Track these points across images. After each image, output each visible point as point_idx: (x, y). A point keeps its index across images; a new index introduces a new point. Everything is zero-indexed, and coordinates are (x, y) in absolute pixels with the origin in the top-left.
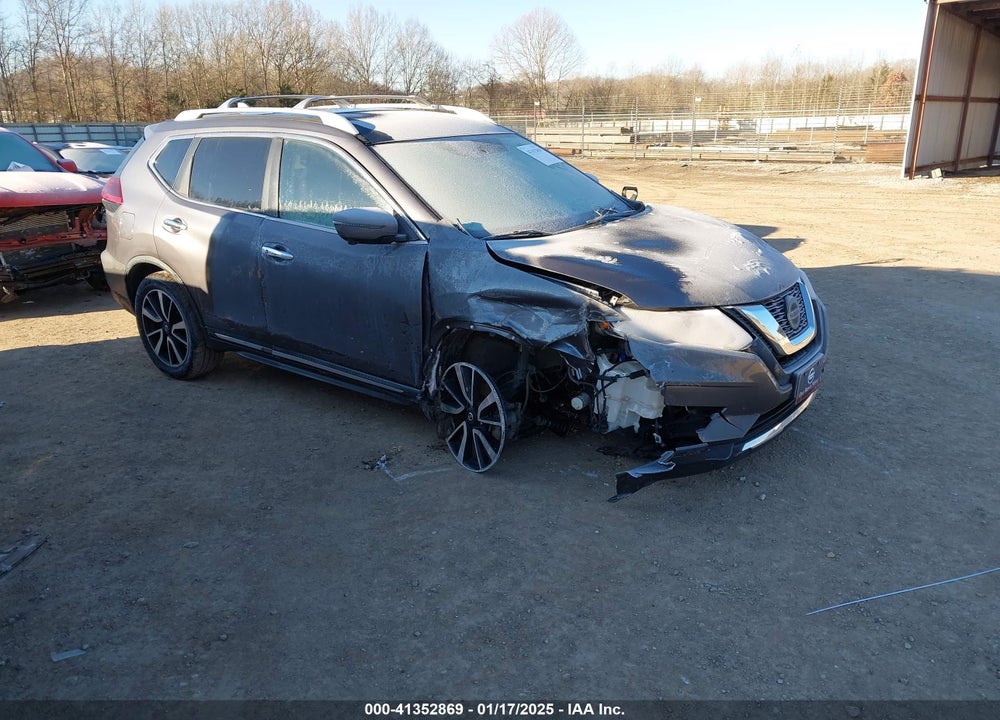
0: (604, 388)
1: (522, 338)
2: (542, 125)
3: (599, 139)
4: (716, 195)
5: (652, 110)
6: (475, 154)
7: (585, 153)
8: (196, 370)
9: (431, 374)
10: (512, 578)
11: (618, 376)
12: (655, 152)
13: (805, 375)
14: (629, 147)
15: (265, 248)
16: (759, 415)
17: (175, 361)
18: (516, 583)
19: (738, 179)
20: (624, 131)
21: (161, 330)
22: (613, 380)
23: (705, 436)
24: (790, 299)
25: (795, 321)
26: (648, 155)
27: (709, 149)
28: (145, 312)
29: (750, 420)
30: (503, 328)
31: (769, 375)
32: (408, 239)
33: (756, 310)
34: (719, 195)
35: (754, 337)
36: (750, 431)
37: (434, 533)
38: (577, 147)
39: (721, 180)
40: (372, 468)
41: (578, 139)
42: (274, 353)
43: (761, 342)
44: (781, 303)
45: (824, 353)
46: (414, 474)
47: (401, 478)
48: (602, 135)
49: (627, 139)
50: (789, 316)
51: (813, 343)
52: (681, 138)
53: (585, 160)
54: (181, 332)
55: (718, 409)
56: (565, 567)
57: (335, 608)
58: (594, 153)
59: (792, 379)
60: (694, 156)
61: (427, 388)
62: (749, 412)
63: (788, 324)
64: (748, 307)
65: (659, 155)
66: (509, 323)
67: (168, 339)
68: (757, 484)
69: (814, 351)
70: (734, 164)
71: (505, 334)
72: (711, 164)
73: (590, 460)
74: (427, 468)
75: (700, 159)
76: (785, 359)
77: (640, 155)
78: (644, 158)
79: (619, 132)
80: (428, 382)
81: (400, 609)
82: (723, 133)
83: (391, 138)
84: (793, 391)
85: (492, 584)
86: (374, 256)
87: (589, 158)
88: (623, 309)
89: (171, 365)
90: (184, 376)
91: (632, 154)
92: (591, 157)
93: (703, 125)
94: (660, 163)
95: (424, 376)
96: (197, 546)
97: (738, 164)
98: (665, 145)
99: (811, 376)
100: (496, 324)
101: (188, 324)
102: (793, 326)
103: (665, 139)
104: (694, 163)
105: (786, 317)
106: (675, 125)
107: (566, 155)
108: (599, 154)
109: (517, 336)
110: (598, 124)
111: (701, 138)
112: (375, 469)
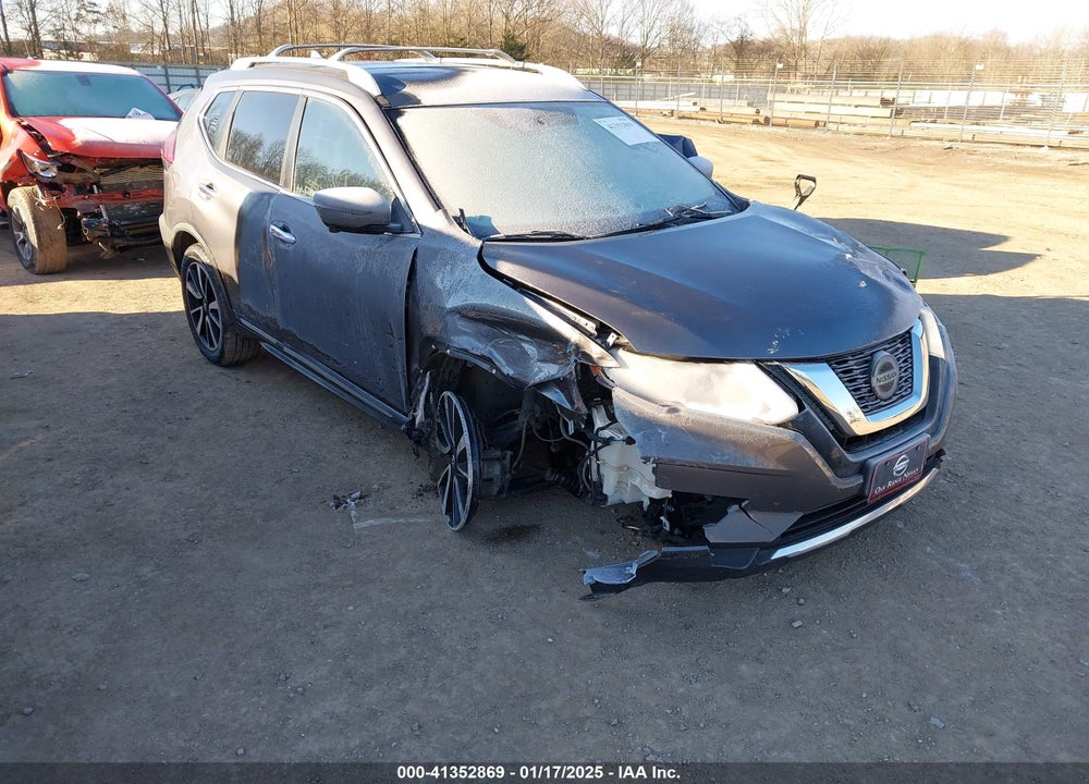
0: (597, 449)
1: (503, 373)
2: (792, 90)
3: (852, 110)
4: (969, 187)
5: (933, 78)
6: (526, 126)
7: (830, 126)
8: (228, 357)
9: (419, 400)
10: (403, 691)
11: (612, 438)
12: (917, 129)
13: (890, 464)
14: (889, 121)
15: (273, 227)
16: (801, 514)
17: (212, 345)
18: (404, 698)
19: (1010, 169)
20: (885, 102)
21: (201, 308)
22: (608, 442)
23: (713, 533)
24: (883, 356)
25: (885, 388)
26: (908, 133)
27: (990, 129)
28: (189, 287)
29: (788, 520)
30: (483, 358)
31: (819, 462)
32: (401, 231)
33: (813, 370)
34: (974, 188)
35: (801, 407)
36: (783, 535)
37: (351, 608)
38: (824, 118)
39: (988, 169)
40: (337, 507)
41: (824, 109)
42: (286, 349)
43: (812, 417)
44: (866, 362)
45: (933, 435)
46: (383, 520)
47: (364, 525)
48: (856, 107)
49: (886, 112)
50: (874, 380)
51: (919, 417)
52: (957, 113)
53: (829, 134)
54: (215, 311)
55: (738, 501)
56: (478, 688)
57: (174, 694)
58: (841, 127)
59: (863, 469)
60: (965, 137)
61: (414, 418)
62: (787, 508)
63: (870, 391)
64: (802, 365)
65: (921, 134)
66: (490, 353)
67: (207, 318)
68: (802, 601)
69: (916, 430)
70: (1016, 149)
71: (485, 366)
72: (984, 148)
73: (603, 532)
74: (402, 515)
75: (973, 141)
76: (854, 442)
77: (897, 131)
78: (903, 136)
79: (878, 103)
80: (415, 411)
81: (244, 710)
82: (1016, 112)
83: (419, 102)
84: (864, 485)
85: (371, 697)
86: (366, 247)
87: (834, 132)
88: (621, 352)
89: (208, 346)
90: (218, 361)
91: (886, 131)
92: (837, 132)
93: (994, 98)
94: (918, 143)
95: (412, 403)
96: (87, 579)
97: (1020, 149)
98: (934, 122)
99: (898, 466)
100: (474, 352)
101: (220, 305)
102: (880, 393)
103: (936, 115)
104: (962, 146)
105: (868, 382)
106: (956, 98)
107: (807, 128)
108: (846, 128)
109: (498, 370)
110: (862, 93)
111: (986, 114)
112: (342, 508)
